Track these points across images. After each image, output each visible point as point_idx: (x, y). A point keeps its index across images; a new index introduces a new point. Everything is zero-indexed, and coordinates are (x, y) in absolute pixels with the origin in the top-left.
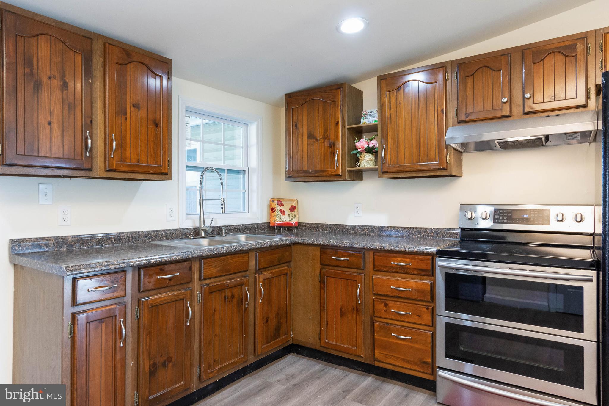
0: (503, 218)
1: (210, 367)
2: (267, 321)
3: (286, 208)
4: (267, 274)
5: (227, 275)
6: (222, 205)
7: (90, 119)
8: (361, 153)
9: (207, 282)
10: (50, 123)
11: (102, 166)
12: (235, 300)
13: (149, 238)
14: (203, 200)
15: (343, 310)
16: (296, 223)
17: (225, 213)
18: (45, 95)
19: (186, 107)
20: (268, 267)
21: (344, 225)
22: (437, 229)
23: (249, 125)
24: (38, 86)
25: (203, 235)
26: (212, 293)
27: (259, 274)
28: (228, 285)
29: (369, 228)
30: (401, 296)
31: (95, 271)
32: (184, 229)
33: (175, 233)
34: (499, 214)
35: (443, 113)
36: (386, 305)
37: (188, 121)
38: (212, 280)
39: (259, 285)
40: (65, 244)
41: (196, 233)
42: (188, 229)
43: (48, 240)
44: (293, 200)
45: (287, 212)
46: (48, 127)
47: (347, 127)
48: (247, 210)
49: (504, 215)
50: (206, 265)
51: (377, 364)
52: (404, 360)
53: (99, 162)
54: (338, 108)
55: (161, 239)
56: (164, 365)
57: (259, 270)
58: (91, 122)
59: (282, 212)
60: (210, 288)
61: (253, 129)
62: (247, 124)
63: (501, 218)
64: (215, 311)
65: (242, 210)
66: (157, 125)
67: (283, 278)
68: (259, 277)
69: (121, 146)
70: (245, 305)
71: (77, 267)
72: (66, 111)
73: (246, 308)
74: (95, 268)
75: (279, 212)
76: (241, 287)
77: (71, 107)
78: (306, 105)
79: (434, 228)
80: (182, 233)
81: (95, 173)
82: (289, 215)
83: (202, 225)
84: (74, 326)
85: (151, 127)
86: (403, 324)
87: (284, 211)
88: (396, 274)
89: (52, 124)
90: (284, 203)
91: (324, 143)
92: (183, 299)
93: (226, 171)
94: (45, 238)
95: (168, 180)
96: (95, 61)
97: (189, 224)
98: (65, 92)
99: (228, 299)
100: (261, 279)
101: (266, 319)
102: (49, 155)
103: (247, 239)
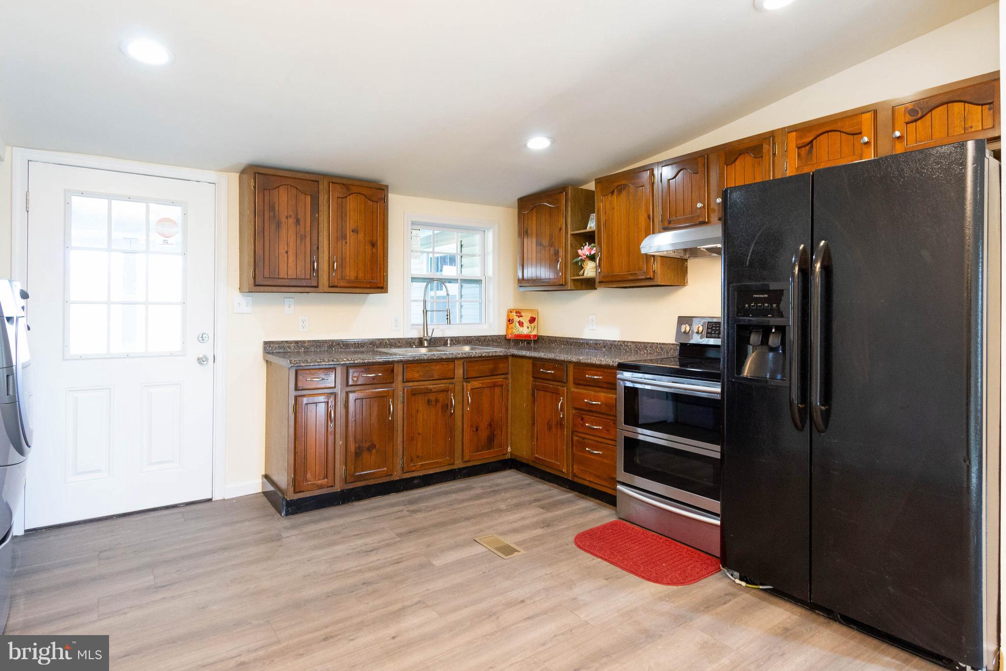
0: (715, 332)
1: (412, 460)
2: (477, 430)
3: (525, 320)
4: (476, 384)
5: (430, 380)
6: (447, 315)
7: (317, 246)
8: (583, 261)
9: (411, 384)
10: (287, 252)
11: (326, 283)
12: (440, 404)
13: (374, 345)
14: (426, 311)
15: (550, 424)
16: (535, 336)
17: (450, 323)
18: (283, 231)
19: (412, 221)
20: (478, 377)
21: (579, 339)
22: (663, 344)
23: (486, 231)
24: (279, 225)
25: (426, 345)
26: (414, 394)
27: (466, 382)
28: (431, 390)
29: (601, 342)
30: (593, 410)
31: (310, 365)
32: (408, 339)
33: (399, 342)
34: (711, 328)
35: (649, 218)
36: (582, 419)
37: (417, 234)
38: (416, 383)
39: (467, 394)
40: (303, 347)
41: (420, 343)
42: (412, 338)
43: (290, 343)
44: (532, 311)
45: (526, 324)
46: (285, 255)
47: (570, 233)
48: (483, 321)
49: (716, 329)
50: (408, 369)
51: (576, 480)
52: (596, 476)
53: (324, 280)
54: (561, 213)
55: (386, 346)
56: (369, 449)
57: (467, 379)
58: (318, 248)
59: (521, 324)
60: (412, 391)
61: (490, 235)
62: (484, 231)
63: (713, 332)
64: (418, 411)
65: (478, 321)
66: (373, 245)
67: (497, 390)
68: (467, 386)
69: (342, 266)
70: (451, 411)
71: (298, 361)
72: (299, 242)
73: (452, 414)
74: (310, 363)
75: (517, 324)
76: (446, 393)
77: (303, 237)
78: (534, 211)
79: (660, 343)
80: (406, 342)
81: (321, 288)
82: (528, 328)
83: (426, 335)
84: (296, 405)
85: (368, 247)
86: (597, 439)
87: (523, 323)
88: (592, 388)
89: (289, 253)
90: (523, 314)
91: (550, 250)
92: (386, 397)
93: (459, 281)
94: (288, 341)
95: (384, 293)
96: (321, 198)
97: (415, 334)
98: (298, 227)
99: (432, 402)
100: (469, 388)
101: (476, 427)
102: (286, 277)
103: (472, 349)
